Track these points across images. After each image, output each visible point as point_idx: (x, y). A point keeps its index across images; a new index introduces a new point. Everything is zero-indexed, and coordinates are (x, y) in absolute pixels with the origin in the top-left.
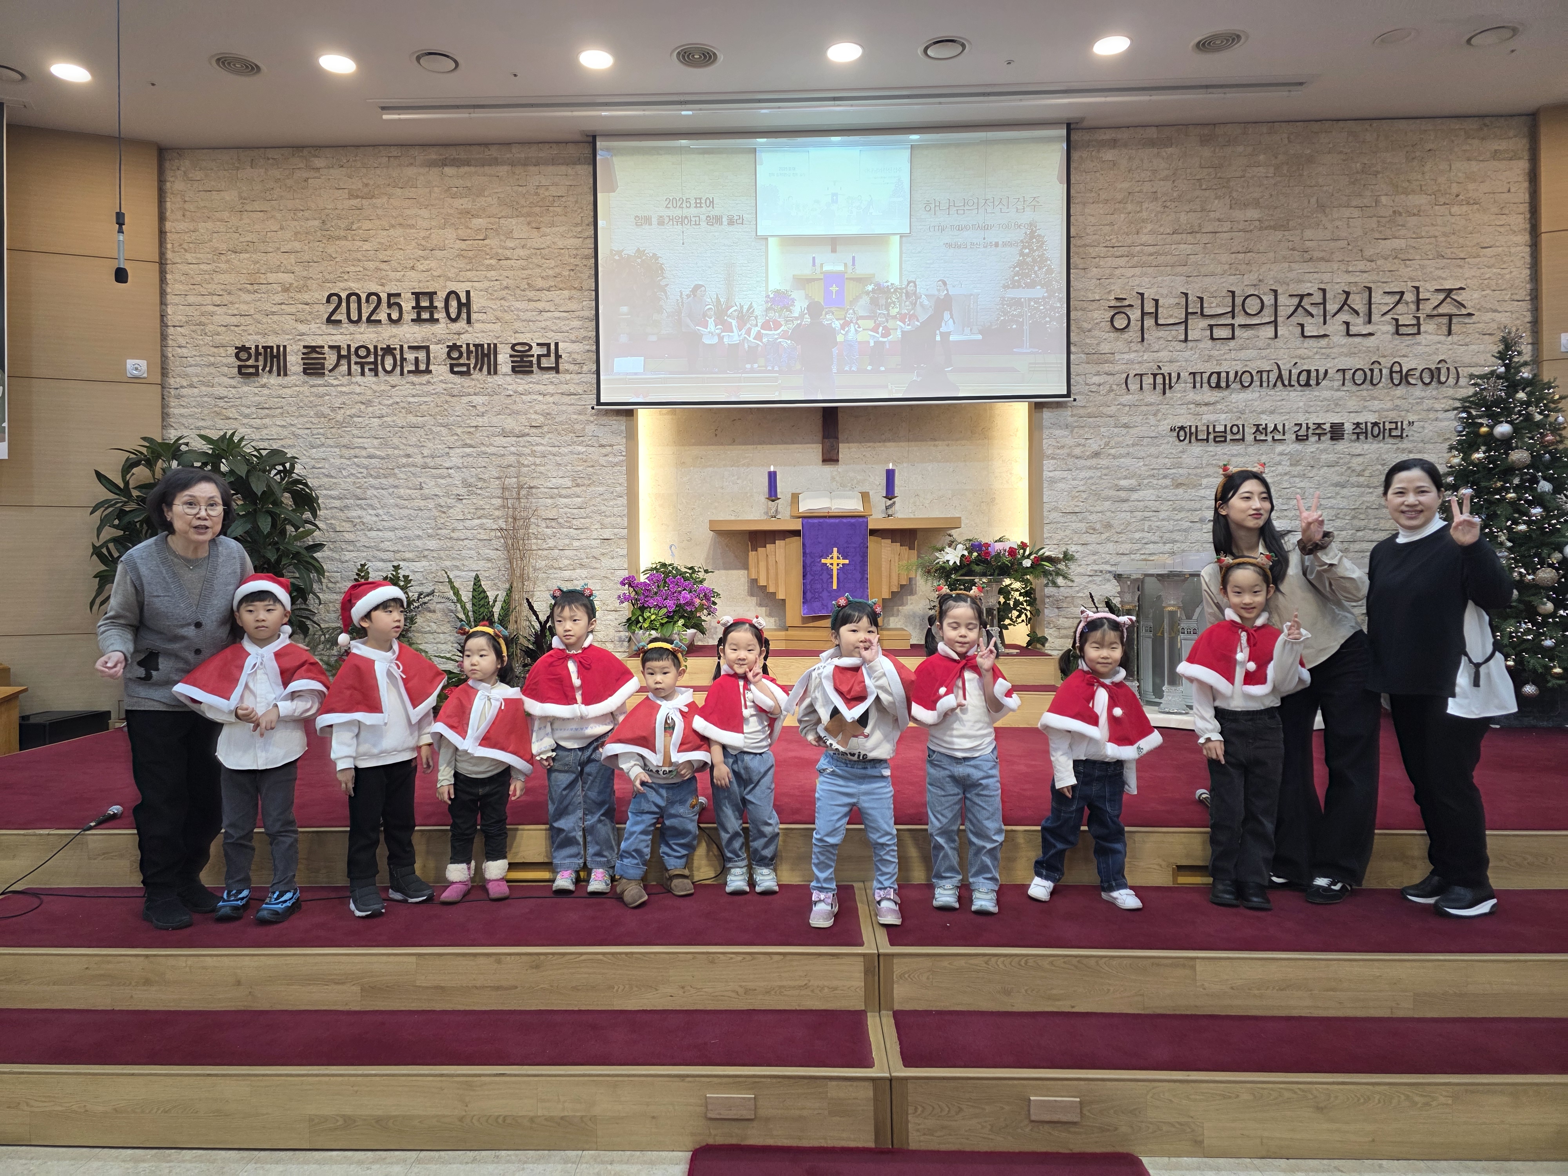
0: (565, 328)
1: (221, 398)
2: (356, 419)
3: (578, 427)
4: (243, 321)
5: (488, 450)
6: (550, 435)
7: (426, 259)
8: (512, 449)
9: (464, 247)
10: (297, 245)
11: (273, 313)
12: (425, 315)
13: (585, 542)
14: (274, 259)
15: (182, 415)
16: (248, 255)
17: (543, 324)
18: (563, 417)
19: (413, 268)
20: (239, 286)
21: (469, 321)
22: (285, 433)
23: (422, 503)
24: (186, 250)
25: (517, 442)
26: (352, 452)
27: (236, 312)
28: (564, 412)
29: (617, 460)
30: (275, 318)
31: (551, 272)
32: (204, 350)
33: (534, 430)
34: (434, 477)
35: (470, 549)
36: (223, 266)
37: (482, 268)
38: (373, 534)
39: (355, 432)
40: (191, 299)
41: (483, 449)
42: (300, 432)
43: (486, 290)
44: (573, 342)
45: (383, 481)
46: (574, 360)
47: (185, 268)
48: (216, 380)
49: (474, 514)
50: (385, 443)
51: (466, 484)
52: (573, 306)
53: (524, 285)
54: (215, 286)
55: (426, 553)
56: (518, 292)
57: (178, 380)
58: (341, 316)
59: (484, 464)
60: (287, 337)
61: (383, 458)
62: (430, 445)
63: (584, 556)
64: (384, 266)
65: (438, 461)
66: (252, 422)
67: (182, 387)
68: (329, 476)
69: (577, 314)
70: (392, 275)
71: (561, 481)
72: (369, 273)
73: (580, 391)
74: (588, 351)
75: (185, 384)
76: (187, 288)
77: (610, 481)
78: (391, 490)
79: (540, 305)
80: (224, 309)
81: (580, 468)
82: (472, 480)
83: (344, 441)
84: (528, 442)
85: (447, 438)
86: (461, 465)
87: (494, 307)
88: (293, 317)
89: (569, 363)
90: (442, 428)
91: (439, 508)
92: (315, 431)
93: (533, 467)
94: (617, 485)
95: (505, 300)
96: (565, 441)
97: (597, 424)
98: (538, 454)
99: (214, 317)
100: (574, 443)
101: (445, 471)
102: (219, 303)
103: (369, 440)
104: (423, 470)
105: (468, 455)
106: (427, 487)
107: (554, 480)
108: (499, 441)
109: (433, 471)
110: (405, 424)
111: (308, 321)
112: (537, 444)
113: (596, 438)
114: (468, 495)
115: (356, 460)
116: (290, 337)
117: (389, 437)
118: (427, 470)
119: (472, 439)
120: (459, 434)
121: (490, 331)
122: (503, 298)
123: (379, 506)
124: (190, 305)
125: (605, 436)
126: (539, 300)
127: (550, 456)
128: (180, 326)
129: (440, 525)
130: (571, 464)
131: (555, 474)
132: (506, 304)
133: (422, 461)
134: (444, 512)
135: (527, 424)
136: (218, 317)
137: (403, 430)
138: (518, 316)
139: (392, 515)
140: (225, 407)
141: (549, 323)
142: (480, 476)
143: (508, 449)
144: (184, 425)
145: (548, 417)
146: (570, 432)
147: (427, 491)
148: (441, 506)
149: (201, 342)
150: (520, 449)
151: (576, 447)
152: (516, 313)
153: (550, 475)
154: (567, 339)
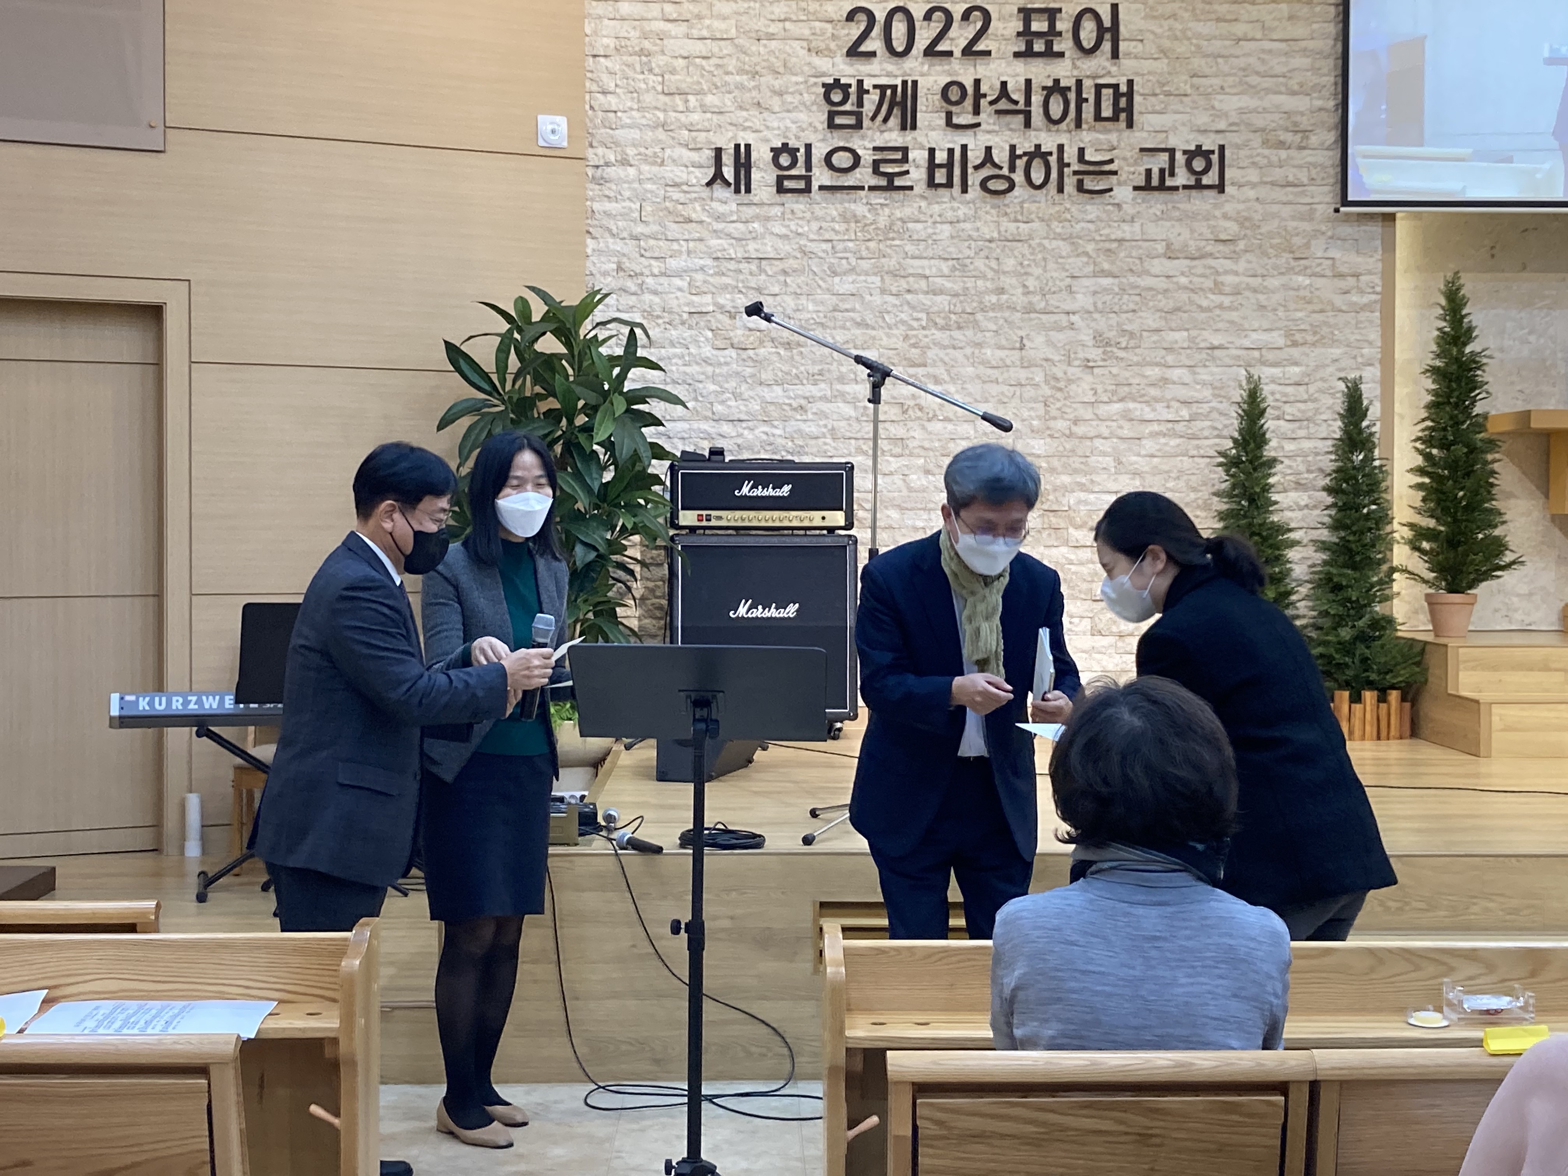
0: (1279, 69)
1: (676, 185)
2: (910, 225)
3: (1298, 241)
4: (716, 50)
5: (1141, 282)
6: (1248, 256)
8: (1183, 280)
11: (771, 37)
12: (1039, 46)
13: (1307, 445)
15: (607, 214)
17: (1242, 62)
18: (1272, 226)
21: (1115, 54)
22: (786, 248)
25: (1191, 268)
26: (903, 284)
27: (705, 33)
28: (1274, 216)
29: (1365, 299)
30: (773, 44)
32: (648, 99)
33: (1221, 247)
34: (1043, 327)
35: (1104, 454)
39: (910, 248)
40: (626, 8)
42: (812, 246)
44: (1294, 93)
45: (957, 334)
46: (1295, 124)
48: (668, 152)
49: (1114, 393)
50: (960, 266)
51: (1101, 341)
52: (1300, 31)
56: (1200, 6)
57: (600, 151)
58: (874, 43)
59: (1132, 306)
60: (794, 79)
61: (956, 295)
62: (1038, 271)
63: (1302, 468)
65: (1053, 301)
66: (731, 228)
68: (862, 324)
69: (1303, 44)
71: (1265, 337)
73: (1305, 181)
74: (1321, 109)
75: (613, 159)
77: (1352, 338)
78: (968, 351)
79: (1240, 29)
80: (682, 28)
81: (1300, 315)
82: (1111, 334)
83: (891, 263)
84: (1211, 267)
85: (1070, 260)
86: (1092, 309)
87: (1159, 31)
88: (805, 44)
89: (1287, 130)
90: (1061, 243)
91: (1053, 383)
92: (840, 246)
93: (1218, 312)
94: (1366, 345)
95: (1176, 20)
96: (1275, 267)
97: (1331, 238)
98: (1227, 289)
99: (665, 42)
100: (1290, 270)
101: (1064, 317)
102: (675, 16)
103: (932, 261)
104: (1026, 316)
105: (1105, 290)
106: (1033, 346)
107: (1254, 336)
108: (1158, 266)
109: (1044, 317)
110: (995, 235)
111: (830, 51)
112: (1226, 272)
113: (1330, 262)
114: (1104, 360)
115: (909, 297)
116: (800, 79)
117: (968, 258)
118: (1033, 315)
119: (1113, 263)
120: (1091, 253)
121: (1149, 73)
122: (1174, 16)
123: (947, 378)
124: (623, 19)
125: (1346, 258)
126: (1236, 20)
127: (1247, 293)
128: (605, 56)
129: (1054, 413)
130: (1285, 306)
131: (1256, 325)
132: (1178, 26)
133: (1025, 299)
134: (1060, 389)
135: (1212, 237)
136: (672, 41)
137: (993, 245)
138: (1198, 47)
139: (970, 394)
140: (682, 201)
141: (1252, 60)
142: (1125, 327)
143: (1175, 279)
144: (609, 230)
145: (1247, 224)
146: (1284, 251)
147: (1032, 352)
148: (1057, 379)
149: (643, 86)
150: (1196, 280)
151: (1294, 277)
152: (1194, 41)
153: (1247, 326)
154: (1283, 89)
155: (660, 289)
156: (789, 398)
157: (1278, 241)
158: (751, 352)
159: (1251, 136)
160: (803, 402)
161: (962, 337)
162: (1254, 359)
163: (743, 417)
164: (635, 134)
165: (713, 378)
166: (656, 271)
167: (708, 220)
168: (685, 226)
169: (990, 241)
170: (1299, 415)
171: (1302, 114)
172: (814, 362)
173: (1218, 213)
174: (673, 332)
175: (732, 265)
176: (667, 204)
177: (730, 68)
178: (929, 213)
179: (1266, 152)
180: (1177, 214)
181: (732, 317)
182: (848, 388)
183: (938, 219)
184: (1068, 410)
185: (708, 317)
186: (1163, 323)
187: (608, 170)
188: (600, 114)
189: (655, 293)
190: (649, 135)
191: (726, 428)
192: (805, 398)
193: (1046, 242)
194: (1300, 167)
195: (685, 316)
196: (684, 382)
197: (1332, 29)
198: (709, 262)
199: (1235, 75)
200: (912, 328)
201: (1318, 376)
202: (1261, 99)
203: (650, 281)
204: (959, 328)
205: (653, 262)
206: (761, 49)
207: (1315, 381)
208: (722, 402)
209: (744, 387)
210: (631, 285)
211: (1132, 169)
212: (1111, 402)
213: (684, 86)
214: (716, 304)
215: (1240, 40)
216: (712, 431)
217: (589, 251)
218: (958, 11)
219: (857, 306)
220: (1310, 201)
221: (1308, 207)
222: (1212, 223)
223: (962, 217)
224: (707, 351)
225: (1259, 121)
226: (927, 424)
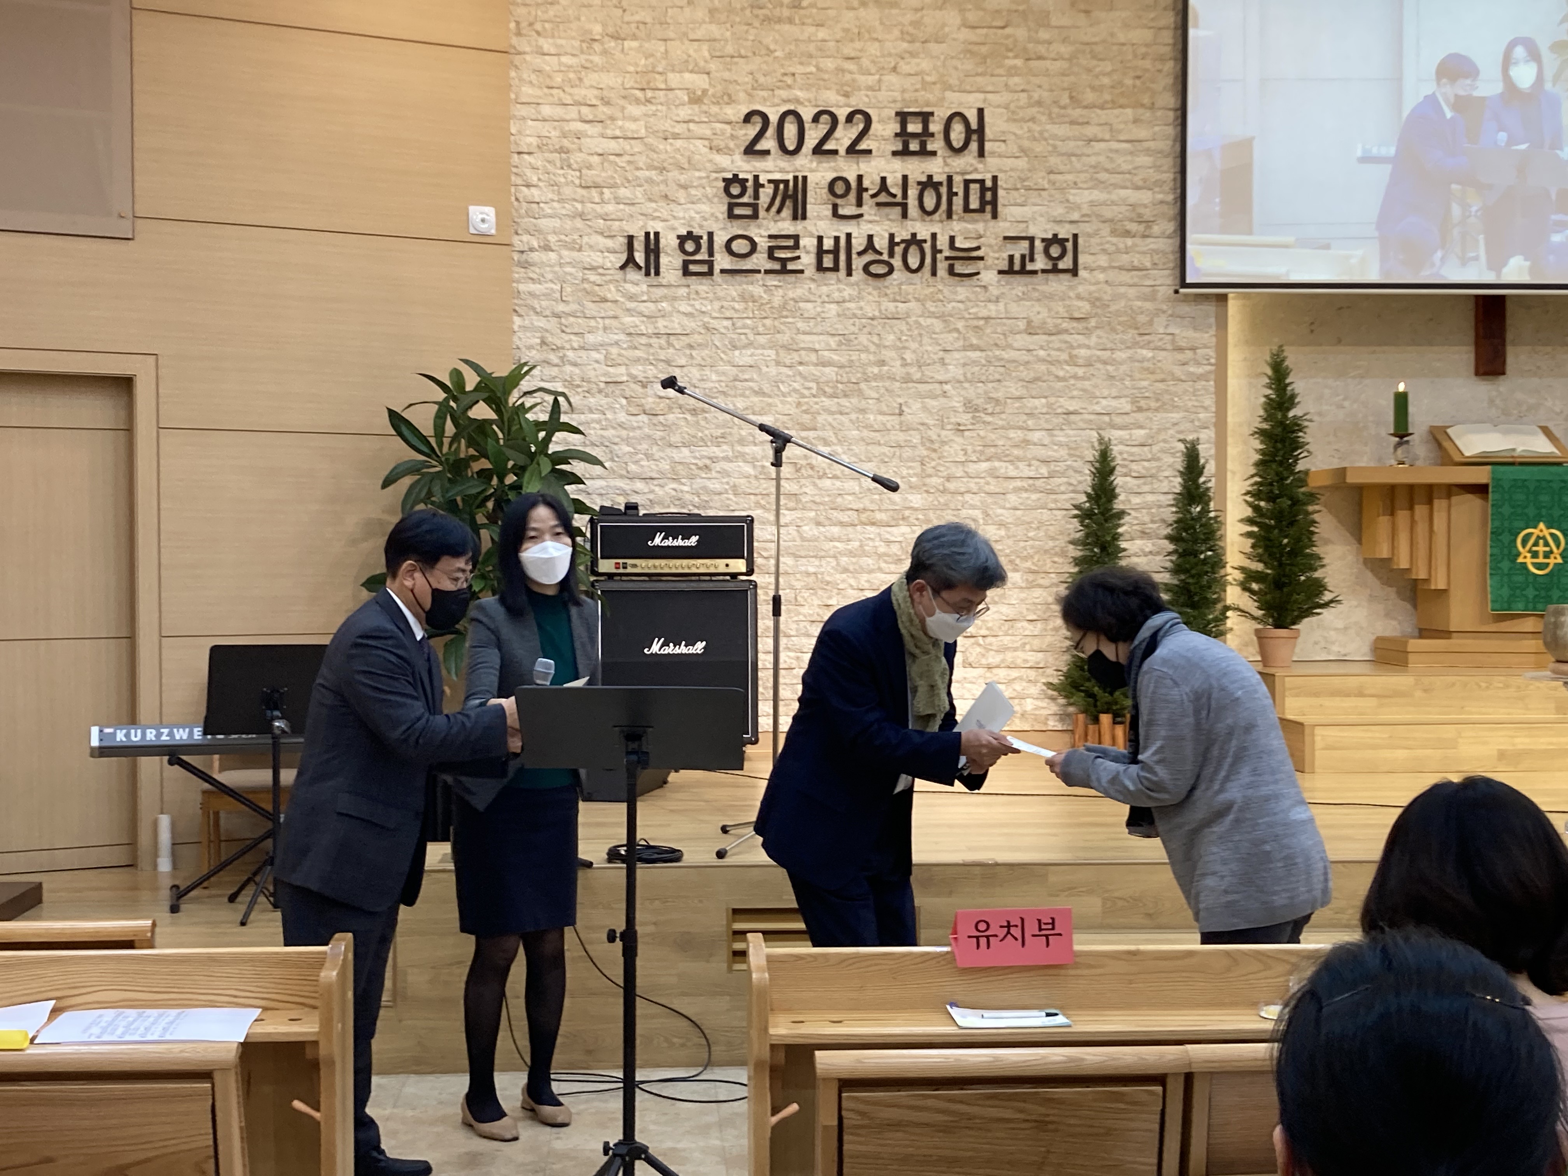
0: (1125, 167)
1: (593, 268)
2: (802, 305)
3: (1142, 319)
4: (628, 147)
5: (1005, 355)
6: (1099, 332)
7: (913, 55)
8: (1042, 353)
9: (974, 38)
10: (715, 30)
11: (676, 136)
12: (914, 146)
13: (1150, 498)
14: (678, 50)
15: (531, 294)
16: (635, 44)
17: (1093, 160)
18: (1119, 305)
19: (894, 69)
20: (623, 93)
21: (981, 153)
22: (690, 324)
23: (902, 437)
24: (538, 33)
25: (1049, 342)
26: (796, 357)
27: (618, 133)
28: (1123, 296)
29: (1200, 370)
30: (679, 143)
31: (1106, 81)
32: (567, 191)
33: (1075, 324)
34: (919, 395)
35: (973, 507)
36: (596, 59)
37: (1001, 71)
38: (827, 483)
39: (801, 325)
40: (547, 111)
41: (997, 353)
42: (714, 323)
43: (1007, 107)
44: (1138, 188)
45: (844, 401)
46: (1140, 215)
47: (538, 61)
48: (586, 239)
49: (982, 453)
50: (846, 341)
51: (970, 406)
52: (1142, 133)
53: (1065, 100)
54: (583, 92)
55: (907, 513)
56: (1056, 110)
57: (525, 238)
58: (768, 143)
59: (997, 376)
60: (697, 174)
61: (842, 367)
62: (914, 345)
63: (1147, 519)
64: (850, 66)
65: (928, 372)
66: (642, 307)
67: (532, 250)
68: (760, 393)
69: (1146, 145)
70: (863, 80)
71: (1114, 403)
72: (826, 76)
73: (1148, 265)
74: (1162, 202)
75: (535, 244)
76: (539, 92)
77: (1190, 404)
78: (853, 416)
79: (1090, 131)
80: (597, 128)
81: (1145, 383)
82: (979, 402)
83: (784, 338)
84: (1066, 342)
85: (942, 336)
86: (962, 378)
87: (1019, 132)
88: (706, 143)
89: (1131, 220)
90: (934, 321)
91: (928, 445)
92: (739, 323)
93: (1072, 382)
94: (1201, 410)
95: (1035, 123)
96: (1122, 342)
97: (1171, 316)
98: (1081, 361)
99: (583, 140)
100: (1135, 345)
101: (937, 386)
102: (591, 117)
103: (821, 337)
104: (904, 385)
105: (974, 362)
106: (910, 411)
107: (1104, 402)
108: (1021, 340)
109: (920, 386)
110: (877, 313)
111: (730, 149)
112: (1080, 346)
113: (1170, 337)
114: (973, 424)
115: (801, 368)
116: (703, 174)
117: (853, 334)
118: (910, 385)
119: (980, 338)
120: (961, 329)
121: (1012, 170)
122: (1033, 119)
123: (835, 441)
124: (545, 120)
125: (1185, 334)
126: (1087, 123)
127: (1099, 365)
128: (529, 153)
129: (930, 471)
130: (1131, 376)
131: (1106, 392)
132: (1036, 128)
133: (904, 370)
134: (935, 451)
135: (1066, 315)
136: (588, 140)
137: (875, 323)
138: (1055, 147)
139: (856, 455)
140: (599, 282)
141: (1102, 159)
142: (991, 395)
143: (1035, 353)
144: (534, 309)
145: (1098, 303)
146: (1130, 327)
147: (909, 417)
148: (932, 441)
149: (562, 180)
150: (1053, 353)
151: (1139, 351)
152: (1051, 142)
153: (1098, 394)
154: (1129, 184)
155: (579, 361)
156: (695, 458)
157: (1125, 319)
158: (661, 418)
159: (1102, 225)
160: (708, 462)
161: (848, 404)
162: (1105, 423)
163: (654, 475)
164: (556, 223)
165: (627, 441)
166: (576, 345)
167: (622, 300)
168: (602, 305)
169: (872, 319)
170: (1144, 472)
171: (1145, 206)
172: (718, 427)
173: (1072, 294)
174: (592, 400)
175: (644, 340)
176: (586, 286)
177: (641, 165)
178: (818, 293)
179: (1114, 240)
180: (1036, 294)
181: (644, 386)
182: (747, 449)
183: (826, 299)
184: (942, 469)
185: (622, 387)
186: (1025, 392)
187: (532, 255)
188: (524, 204)
189: (575, 365)
190: (568, 224)
191: (639, 485)
192: (710, 458)
193: (921, 320)
194: (1144, 253)
195: (602, 385)
196: (602, 444)
197: (1172, 131)
198: (622, 337)
199: (1086, 171)
200: (804, 397)
201: (1161, 437)
202: (1109, 193)
203: (570, 354)
204: (846, 396)
205: (572, 337)
206: (669, 148)
207: (1158, 442)
208: (636, 462)
209: (655, 448)
210: (553, 358)
211: (997, 255)
212: (979, 461)
213: (599, 180)
214: (630, 375)
215: (1091, 141)
216: (627, 487)
217: (516, 328)
218: (842, 114)
219: (755, 376)
220: (1153, 283)
221: (1151, 289)
222: (1067, 302)
223: (847, 298)
224: (622, 417)
225: (1108, 213)
226: (818, 481)
